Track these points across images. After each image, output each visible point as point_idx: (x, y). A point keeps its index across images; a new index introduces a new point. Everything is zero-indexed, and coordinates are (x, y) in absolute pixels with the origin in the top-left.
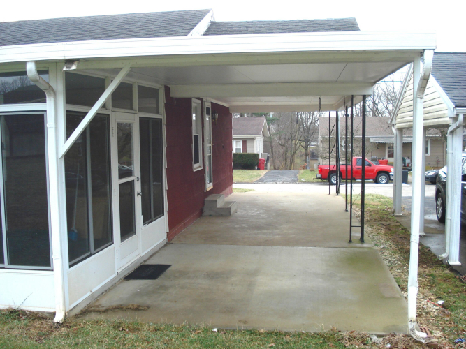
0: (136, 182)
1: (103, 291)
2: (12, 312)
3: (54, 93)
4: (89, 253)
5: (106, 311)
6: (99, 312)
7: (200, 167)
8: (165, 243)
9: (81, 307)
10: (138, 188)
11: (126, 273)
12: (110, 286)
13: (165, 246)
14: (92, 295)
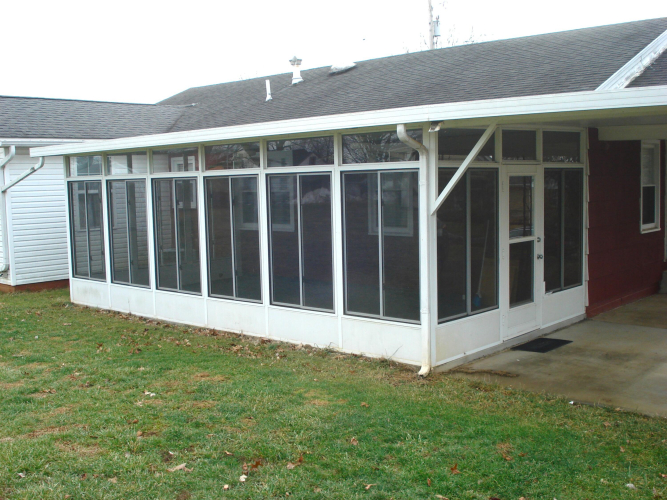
0: (536, 244)
1: (481, 355)
2: (383, 362)
3: (427, 151)
4: (465, 314)
5: (472, 373)
6: (467, 373)
7: (656, 228)
8: (582, 319)
9: (451, 367)
10: (539, 249)
11: (515, 343)
12: (490, 352)
13: (581, 322)
14: (466, 357)
